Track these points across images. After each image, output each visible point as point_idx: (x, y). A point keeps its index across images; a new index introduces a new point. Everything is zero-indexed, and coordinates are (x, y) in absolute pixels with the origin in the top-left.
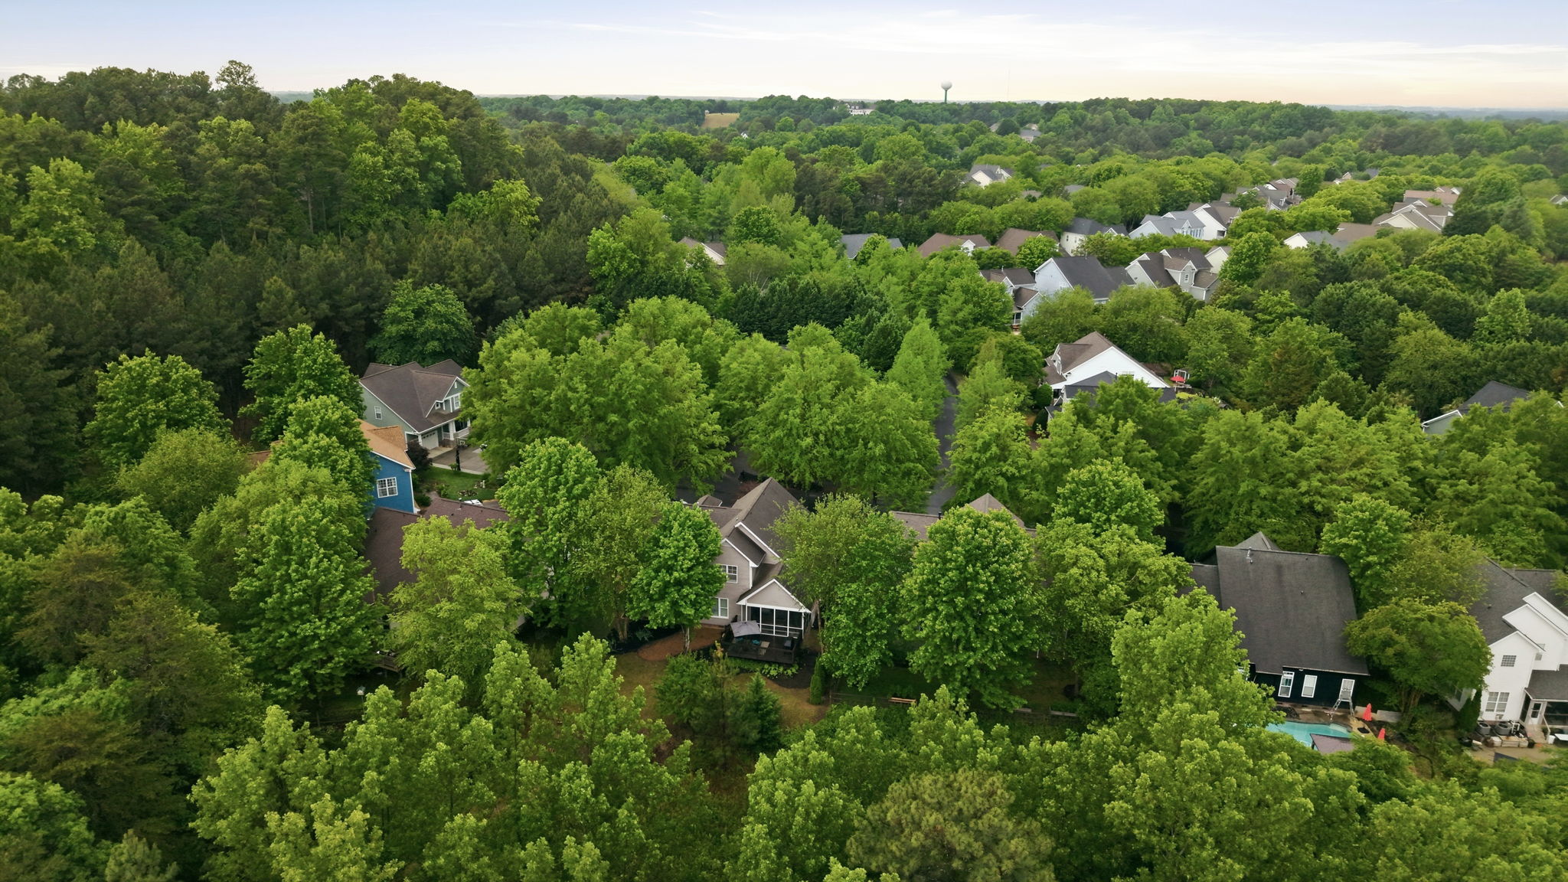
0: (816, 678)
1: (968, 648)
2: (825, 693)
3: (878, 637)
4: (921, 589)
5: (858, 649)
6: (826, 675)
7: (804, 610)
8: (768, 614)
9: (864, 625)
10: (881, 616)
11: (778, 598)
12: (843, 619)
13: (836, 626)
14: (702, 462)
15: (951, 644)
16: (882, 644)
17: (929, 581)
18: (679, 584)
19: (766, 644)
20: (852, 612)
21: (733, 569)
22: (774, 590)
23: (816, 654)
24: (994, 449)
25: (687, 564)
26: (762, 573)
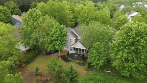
0: (87, 64)
1: (133, 61)
2: (89, 68)
3: (104, 56)
4: (119, 44)
5: (98, 59)
6: (89, 64)
7: (85, 49)
8: (77, 49)
9: (100, 53)
10: (105, 51)
11: (79, 46)
12: (94, 51)
13: (92, 53)
14: (69, 23)
15: (127, 60)
16: (105, 58)
17: (121, 42)
18: (55, 40)
19: (76, 55)
20: (97, 50)
21: (71, 39)
22: (78, 44)
23: (87, 58)
24: (124, 21)
25: (57, 36)
26: (77, 40)
